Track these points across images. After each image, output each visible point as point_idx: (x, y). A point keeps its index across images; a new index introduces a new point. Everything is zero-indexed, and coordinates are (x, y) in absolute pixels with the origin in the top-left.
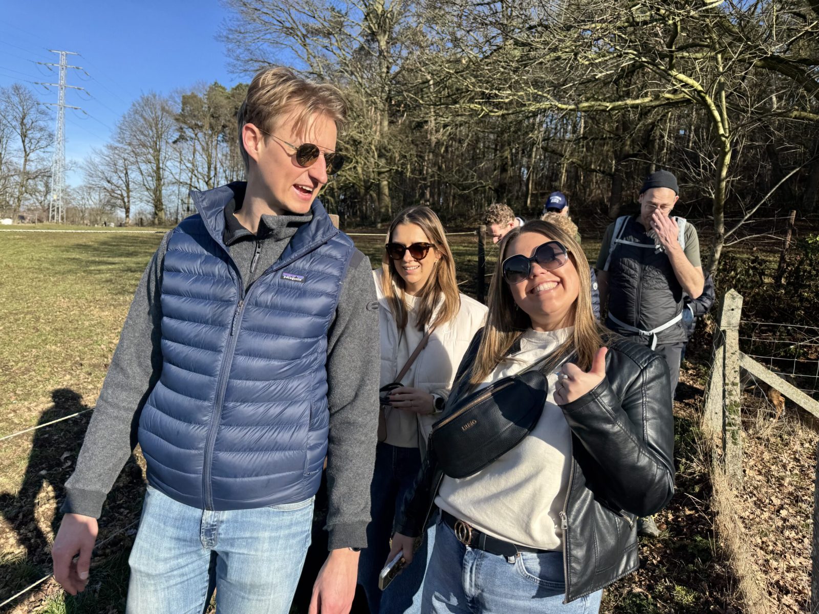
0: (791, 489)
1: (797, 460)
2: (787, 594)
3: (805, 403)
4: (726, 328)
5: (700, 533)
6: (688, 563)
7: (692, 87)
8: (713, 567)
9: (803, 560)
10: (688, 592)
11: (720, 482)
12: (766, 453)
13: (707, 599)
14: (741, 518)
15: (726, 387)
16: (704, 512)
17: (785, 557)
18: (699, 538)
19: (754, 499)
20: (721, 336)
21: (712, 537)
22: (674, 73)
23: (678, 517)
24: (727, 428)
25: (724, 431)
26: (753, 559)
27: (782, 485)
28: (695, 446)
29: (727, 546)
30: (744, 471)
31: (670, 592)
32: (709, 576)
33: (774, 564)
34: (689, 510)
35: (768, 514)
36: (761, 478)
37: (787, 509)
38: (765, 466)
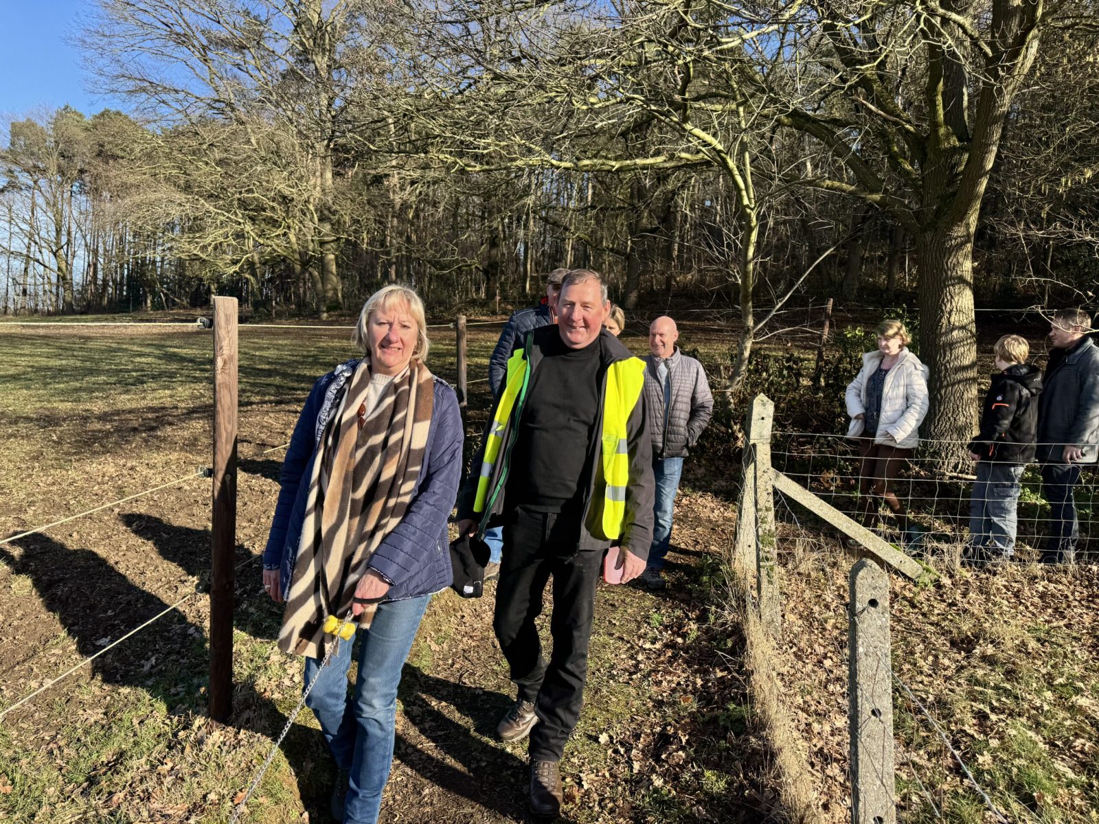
0: (836, 633)
1: (841, 597)
2: (831, 763)
4: (756, 442)
5: (733, 699)
6: (720, 738)
7: (710, 145)
8: (748, 740)
10: (719, 777)
11: (755, 632)
12: (807, 591)
13: (741, 783)
14: (779, 674)
15: (760, 513)
16: (737, 672)
17: (829, 717)
18: (732, 706)
19: (795, 649)
20: (750, 451)
21: (746, 703)
22: (688, 126)
23: (708, 681)
24: (761, 564)
25: (759, 567)
26: (793, 725)
27: (824, 629)
28: (726, 589)
29: (764, 712)
30: (783, 616)
31: (698, 779)
32: (744, 752)
34: (721, 671)
35: (809, 667)
36: (803, 622)
37: (830, 658)
38: (807, 608)
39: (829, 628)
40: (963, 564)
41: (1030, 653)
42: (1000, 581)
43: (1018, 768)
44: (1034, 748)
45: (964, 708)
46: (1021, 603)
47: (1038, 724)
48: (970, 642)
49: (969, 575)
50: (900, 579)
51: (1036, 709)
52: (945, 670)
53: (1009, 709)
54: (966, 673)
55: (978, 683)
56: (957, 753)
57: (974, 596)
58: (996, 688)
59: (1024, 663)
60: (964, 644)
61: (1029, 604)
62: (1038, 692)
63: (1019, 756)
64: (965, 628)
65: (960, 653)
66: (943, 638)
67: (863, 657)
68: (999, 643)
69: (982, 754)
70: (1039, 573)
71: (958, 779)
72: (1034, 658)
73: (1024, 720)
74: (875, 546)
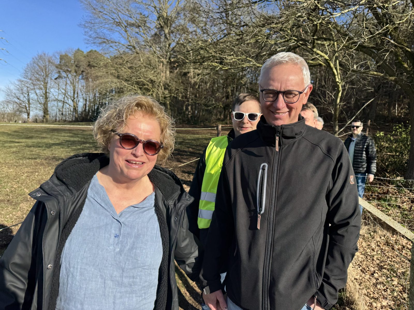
0: (378, 262)
1: (378, 245)
7: (323, 57)
8: (345, 308)
9: (389, 301)
14: (356, 279)
17: (380, 300)
19: (361, 268)
21: (344, 292)
22: (315, 50)
29: (351, 296)
35: (368, 276)
36: (363, 256)
37: (377, 273)
38: (364, 250)
39: (375, 259)
50: (405, 240)
74: (394, 225)
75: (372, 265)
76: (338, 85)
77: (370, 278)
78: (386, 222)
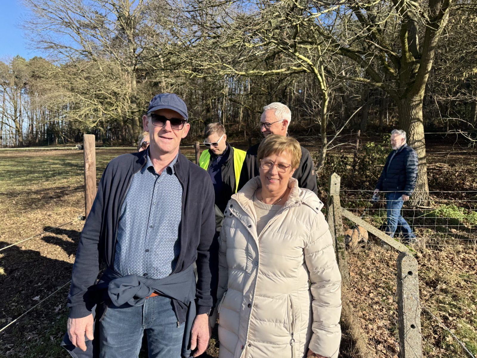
0: (373, 281)
1: (374, 264)
2: (379, 344)
3: (375, 232)
4: (333, 195)
7: (306, 62)
9: (385, 321)
14: (351, 302)
15: (336, 227)
17: (375, 321)
19: (356, 289)
20: (331, 199)
24: (339, 250)
26: (360, 326)
29: (346, 320)
30: (349, 274)
33: (370, 326)
35: (364, 297)
36: (358, 276)
37: (372, 293)
38: (359, 269)
39: (370, 278)
40: (427, 246)
41: (462, 287)
42: (443, 254)
43: (466, 343)
44: (471, 333)
45: (437, 314)
46: (454, 264)
47: (471, 321)
48: (434, 283)
49: (430, 251)
51: (469, 313)
52: (425, 296)
53: (457, 314)
54: (435, 298)
55: (441, 302)
56: (436, 336)
57: (433, 261)
58: (450, 304)
59: (461, 292)
60: (432, 284)
61: (458, 264)
62: (469, 306)
63: (465, 337)
64: (431, 276)
65: (431, 288)
66: (422, 281)
67: (406, 300)
68: (448, 283)
69: (448, 337)
70: (461, 250)
71: (438, 349)
72: (464, 289)
73: (464, 319)
74: (387, 240)
75: (366, 284)
76: (324, 93)
77: (365, 299)
78: (380, 237)
